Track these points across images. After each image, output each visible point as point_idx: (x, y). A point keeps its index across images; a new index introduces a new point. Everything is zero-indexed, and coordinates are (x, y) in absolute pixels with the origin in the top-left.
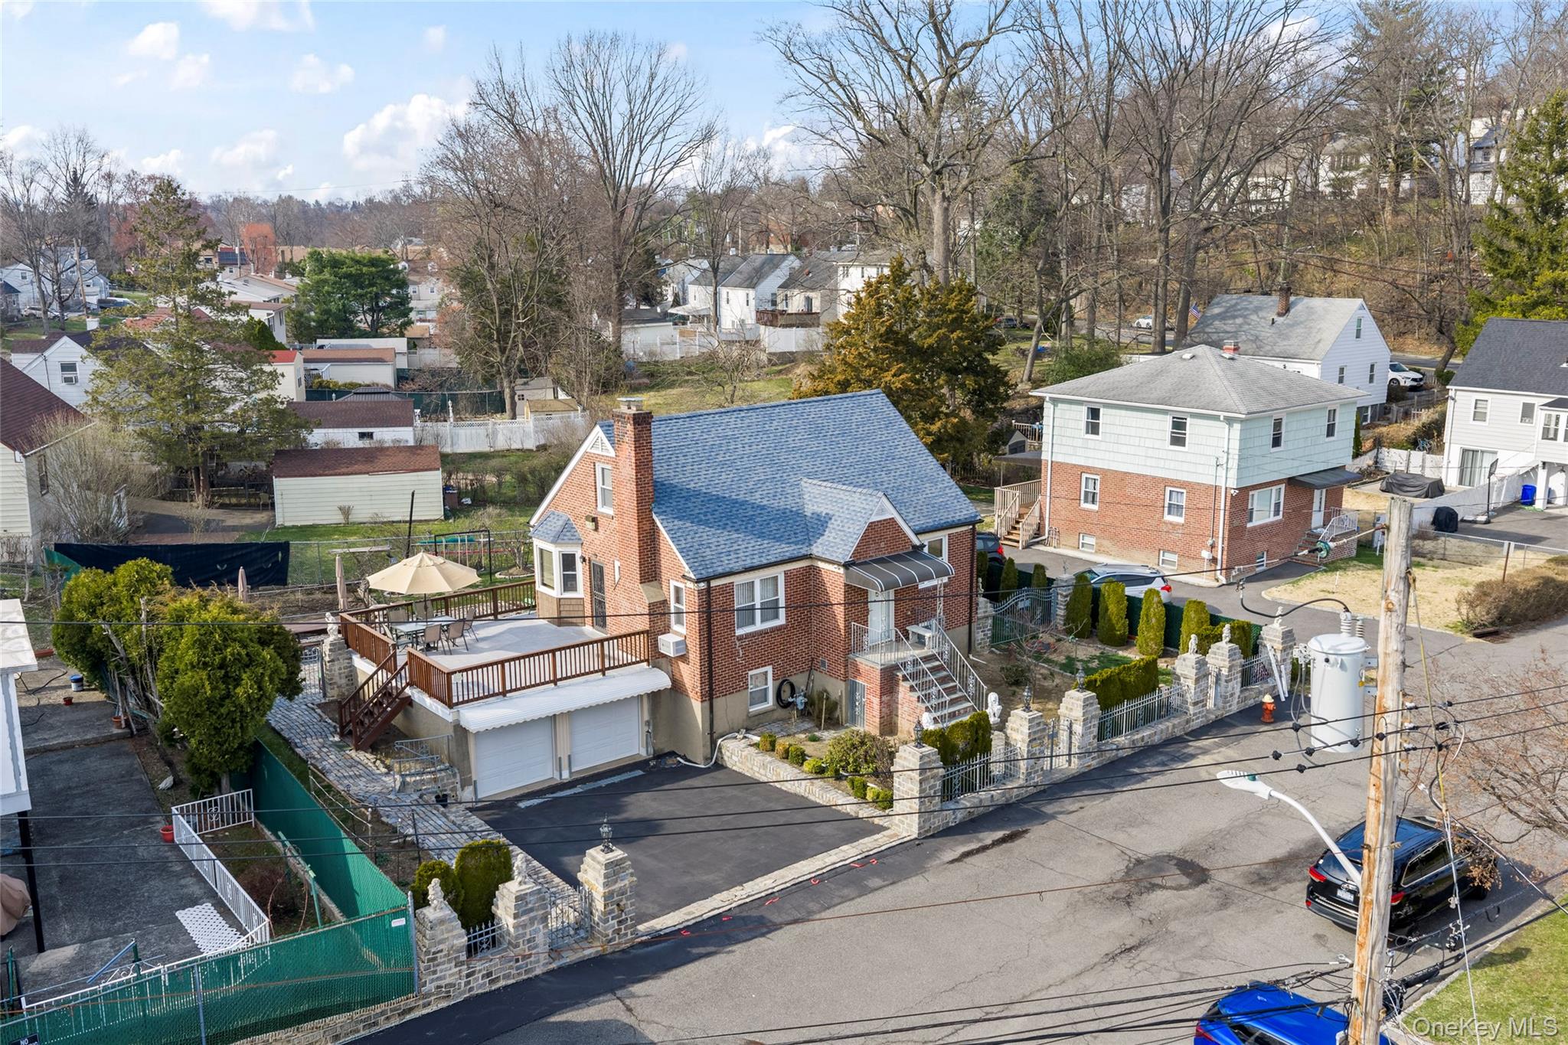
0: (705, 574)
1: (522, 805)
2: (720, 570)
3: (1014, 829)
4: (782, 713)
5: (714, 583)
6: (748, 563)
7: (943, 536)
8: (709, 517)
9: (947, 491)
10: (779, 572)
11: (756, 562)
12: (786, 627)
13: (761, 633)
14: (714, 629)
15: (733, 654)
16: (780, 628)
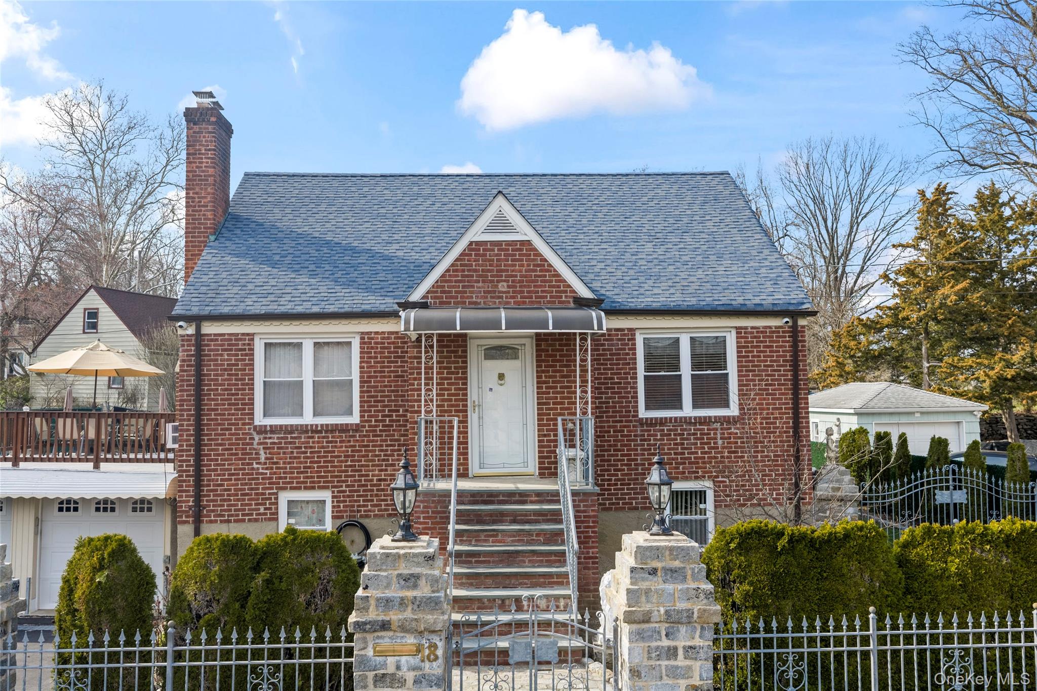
2: (225, 308)
5: (209, 329)
7: (730, 329)
8: (288, 258)
10: (352, 330)
12: (357, 428)
13: (304, 429)
14: (209, 404)
15: (247, 455)
16: (343, 429)
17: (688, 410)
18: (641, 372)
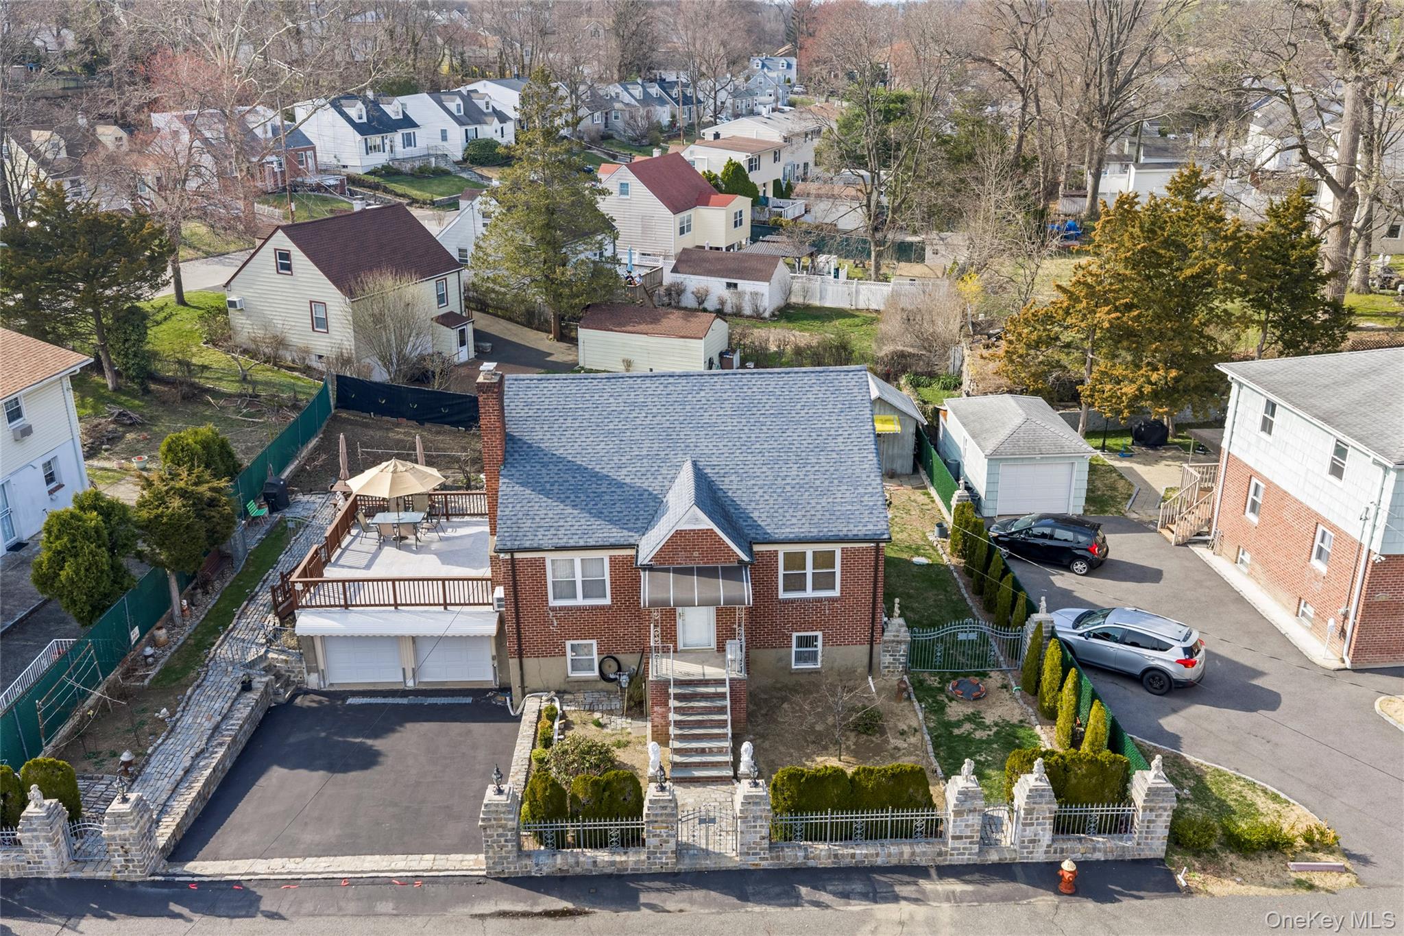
0: (509, 545)
1: (351, 701)
2: (527, 544)
3: (580, 907)
4: (603, 685)
5: (517, 556)
6: (562, 543)
7: (837, 548)
8: (556, 487)
9: (866, 498)
10: (606, 555)
11: (572, 543)
12: (610, 607)
13: (578, 608)
14: (522, 596)
15: (546, 622)
16: (602, 608)
17: (809, 593)
18: (781, 572)
